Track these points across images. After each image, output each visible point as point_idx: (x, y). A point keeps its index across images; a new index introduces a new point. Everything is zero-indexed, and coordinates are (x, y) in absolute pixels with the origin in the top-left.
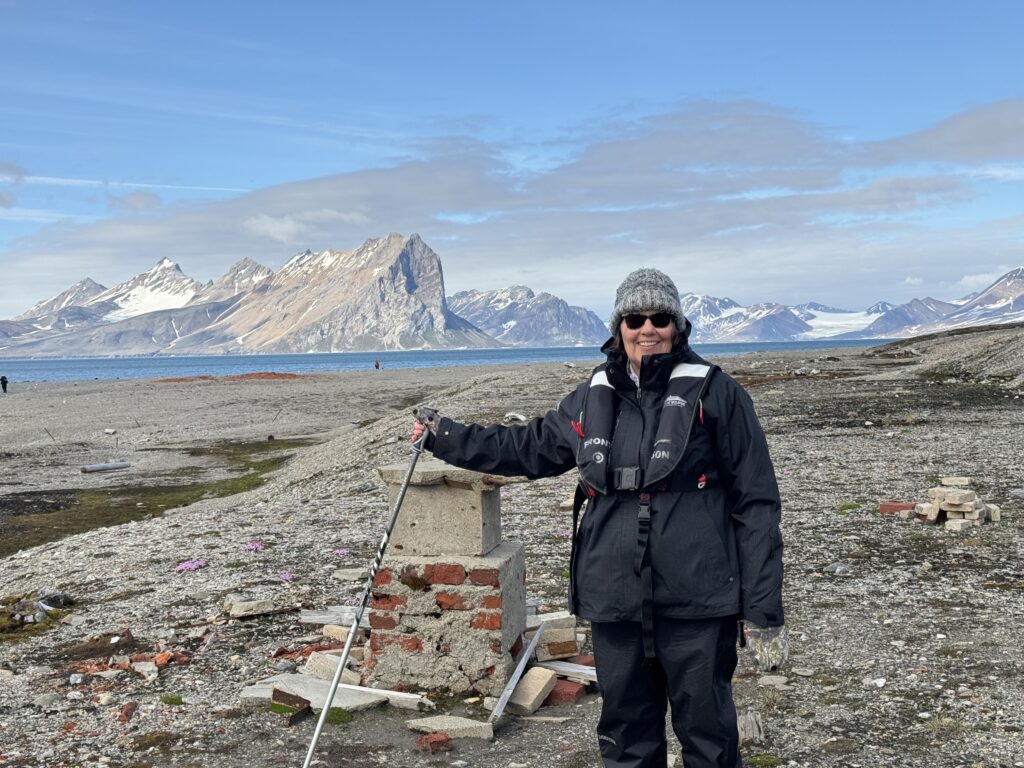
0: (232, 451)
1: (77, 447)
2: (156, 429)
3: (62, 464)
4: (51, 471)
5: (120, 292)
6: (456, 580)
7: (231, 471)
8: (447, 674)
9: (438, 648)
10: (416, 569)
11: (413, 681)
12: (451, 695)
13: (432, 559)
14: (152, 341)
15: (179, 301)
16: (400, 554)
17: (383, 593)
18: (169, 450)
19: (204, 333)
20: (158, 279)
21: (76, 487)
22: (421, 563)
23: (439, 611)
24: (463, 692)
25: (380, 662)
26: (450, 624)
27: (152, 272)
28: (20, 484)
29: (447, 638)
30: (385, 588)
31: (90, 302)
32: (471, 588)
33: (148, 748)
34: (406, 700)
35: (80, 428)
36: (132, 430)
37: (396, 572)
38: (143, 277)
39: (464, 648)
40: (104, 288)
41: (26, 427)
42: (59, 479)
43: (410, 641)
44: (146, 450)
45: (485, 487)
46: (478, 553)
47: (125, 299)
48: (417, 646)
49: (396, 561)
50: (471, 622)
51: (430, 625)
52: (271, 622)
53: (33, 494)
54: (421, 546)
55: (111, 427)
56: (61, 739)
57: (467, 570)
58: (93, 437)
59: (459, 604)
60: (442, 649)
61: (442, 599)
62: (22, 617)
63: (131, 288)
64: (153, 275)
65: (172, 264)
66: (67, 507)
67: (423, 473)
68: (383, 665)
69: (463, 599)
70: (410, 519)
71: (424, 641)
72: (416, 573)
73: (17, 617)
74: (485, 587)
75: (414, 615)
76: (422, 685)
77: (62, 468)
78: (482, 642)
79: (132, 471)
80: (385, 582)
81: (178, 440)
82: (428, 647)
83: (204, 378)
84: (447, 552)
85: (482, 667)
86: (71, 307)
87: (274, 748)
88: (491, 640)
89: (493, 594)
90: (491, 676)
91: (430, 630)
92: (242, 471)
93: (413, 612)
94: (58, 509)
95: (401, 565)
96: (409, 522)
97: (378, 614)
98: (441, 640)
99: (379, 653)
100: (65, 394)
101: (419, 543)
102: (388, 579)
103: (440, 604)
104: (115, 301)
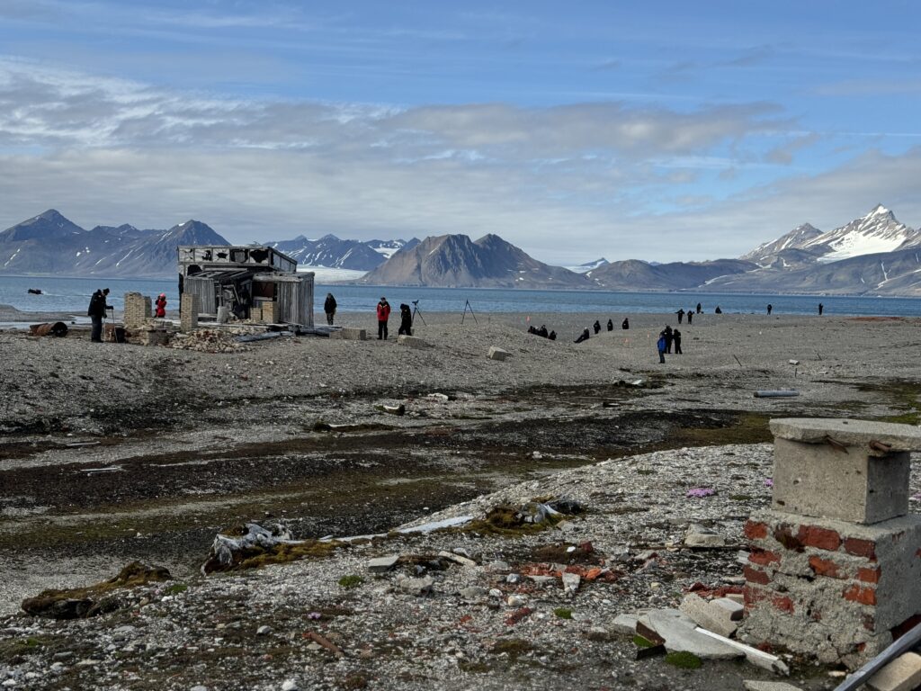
0: (901, 390)
1: (760, 374)
2: (836, 363)
3: (740, 388)
4: (730, 393)
5: (835, 236)
6: (831, 544)
7: (892, 408)
8: (816, 642)
9: (809, 613)
10: (791, 528)
11: (782, 641)
12: (817, 664)
13: (809, 520)
14: (860, 282)
15: (889, 245)
16: (781, 510)
17: (758, 546)
18: (841, 383)
19: (912, 275)
20: (871, 225)
21: (744, 408)
22: (796, 521)
23: (812, 574)
24: (830, 663)
25: (751, 615)
26: (822, 590)
27: (867, 218)
28: (698, 401)
29: (818, 605)
30: (760, 542)
31: (808, 244)
32: (845, 557)
33: (500, 653)
34: (762, 659)
35: (767, 357)
36: (813, 363)
37: (771, 527)
38: (857, 223)
39: (834, 618)
40: (820, 233)
41: (723, 353)
42: (733, 400)
43: (781, 600)
44: (820, 381)
45: (872, 452)
46: (861, 521)
47: (839, 243)
48: (788, 606)
49: (774, 517)
50: (844, 592)
51: (802, 588)
52: (719, 556)
53: (705, 411)
54: (803, 505)
55: (795, 359)
56: (449, 629)
57: (842, 537)
58: (778, 367)
59: (831, 571)
60: (813, 615)
61: (815, 563)
62: (524, 517)
63: (845, 233)
64: (867, 221)
65: (886, 210)
66: (729, 425)
67: (804, 430)
68: (754, 619)
69: (836, 567)
70: (793, 476)
71: (796, 602)
72: (790, 532)
73: (520, 516)
74: (861, 558)
75: (788, 575)
76: (789, 647)
77: (739, 391)
78: (853, 616)
79: (799, 399)
80: (760, 537)
81: (852, 375)
82: (799, 610)
83: (895, 318)
84: (829, 515)
85: (851, 641)
86: (790, 249)
87: (605, 678)
88: (863, 615)
89: (868, 566)
90: (861, 653)
91: (801, 592)
92: (903, 409)
93: (786, 571)
94: (721, 426)
95: (776, 521)
96: (792, 478)
97: (752, 567)
98: (812, 605)
99: (752, 607)
100: (764, 326)
101: (801, 501)
102: (763, 533)
103: (813, 568)
104: (830, 244)
